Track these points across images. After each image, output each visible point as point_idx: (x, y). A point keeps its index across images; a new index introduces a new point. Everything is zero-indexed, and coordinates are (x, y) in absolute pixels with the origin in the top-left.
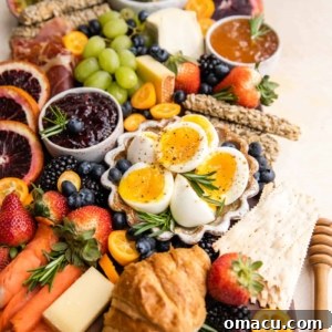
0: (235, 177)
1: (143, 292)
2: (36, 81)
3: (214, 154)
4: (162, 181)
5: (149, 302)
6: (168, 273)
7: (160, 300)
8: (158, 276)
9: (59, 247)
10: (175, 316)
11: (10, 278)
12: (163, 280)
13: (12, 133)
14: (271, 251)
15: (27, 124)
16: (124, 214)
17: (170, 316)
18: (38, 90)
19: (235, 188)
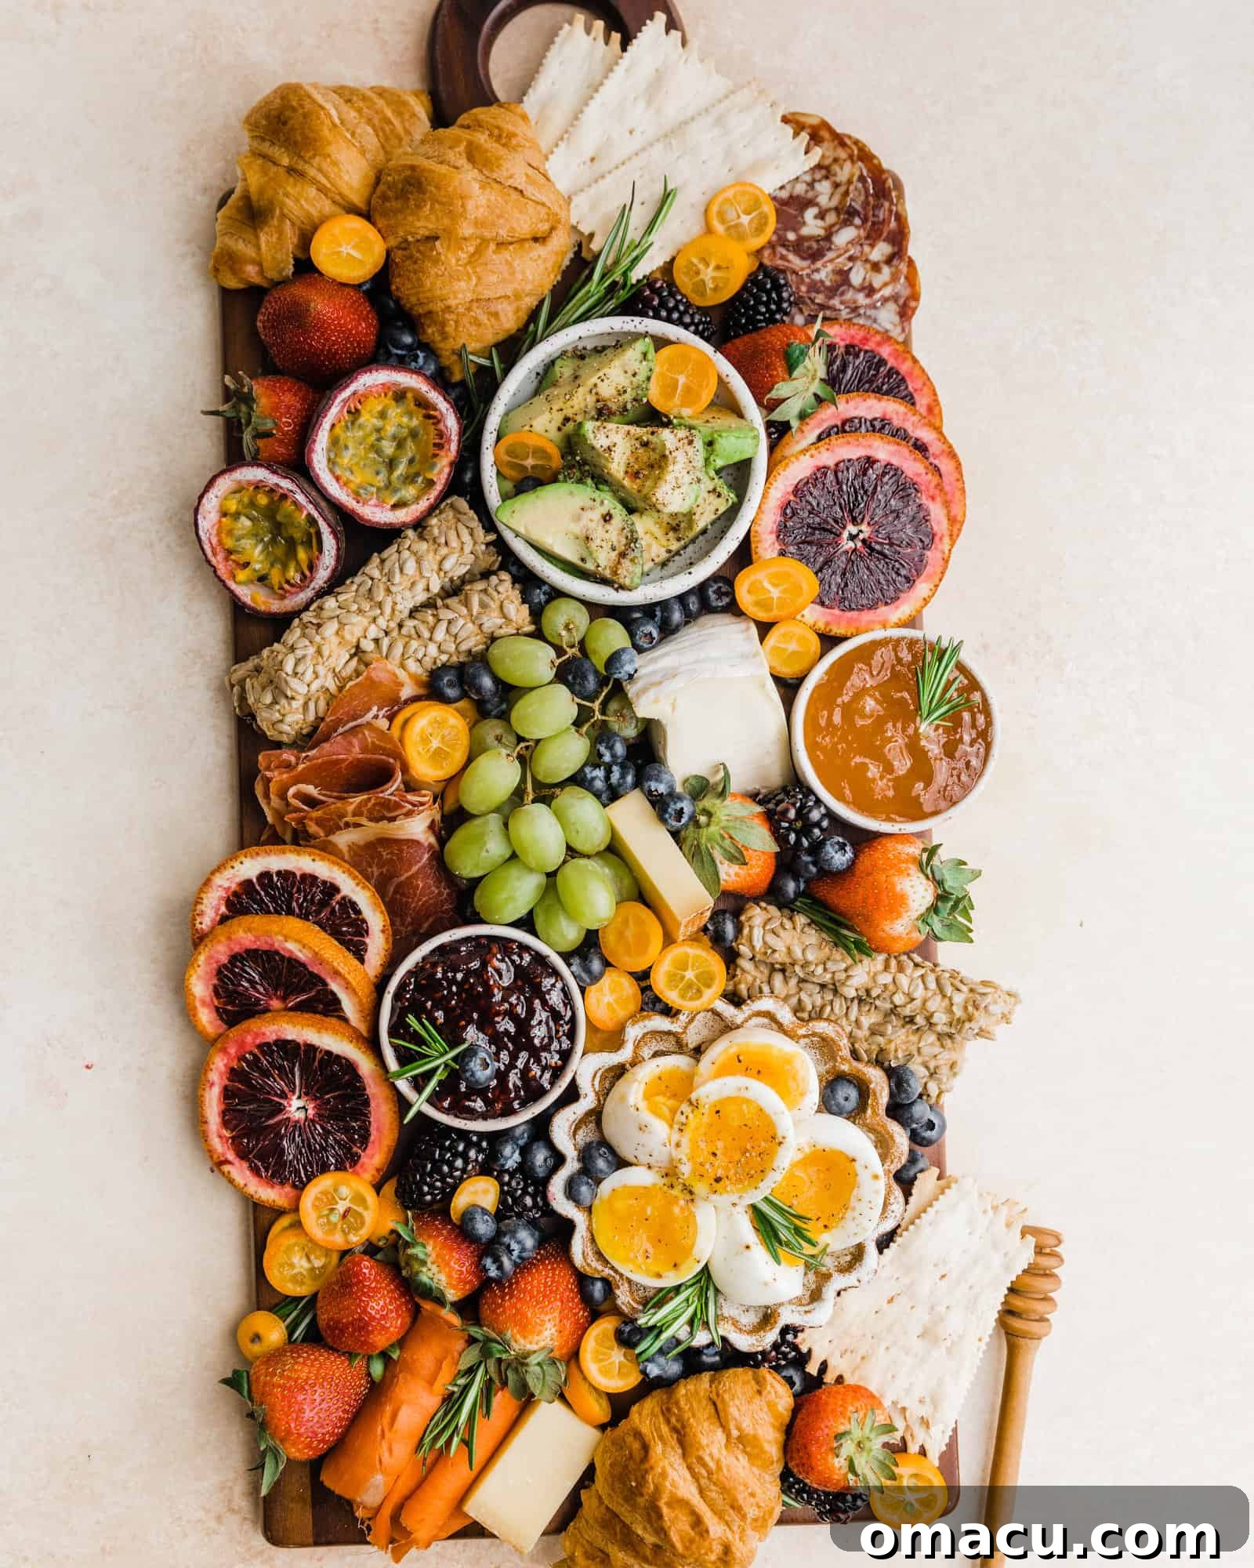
0: (853, 1202)
1: (665, 1510)
2: (349, 905)
3: (807, 1150)
4: (690, 1221)
5: (678, 1528)
6: (712, 1465)
7: (697, 1522)
8: (689, 1468)
9: (471, 1357)
10: (727, 1550)
11: (390, 1451)
12: (703, 1482)
13: (311, 1048)
14: (918, 1345)
15: (345, 1020)
16: (609, 1286)
17: (718, 1549)
18: (360, 928)
19: (850, 1226)
